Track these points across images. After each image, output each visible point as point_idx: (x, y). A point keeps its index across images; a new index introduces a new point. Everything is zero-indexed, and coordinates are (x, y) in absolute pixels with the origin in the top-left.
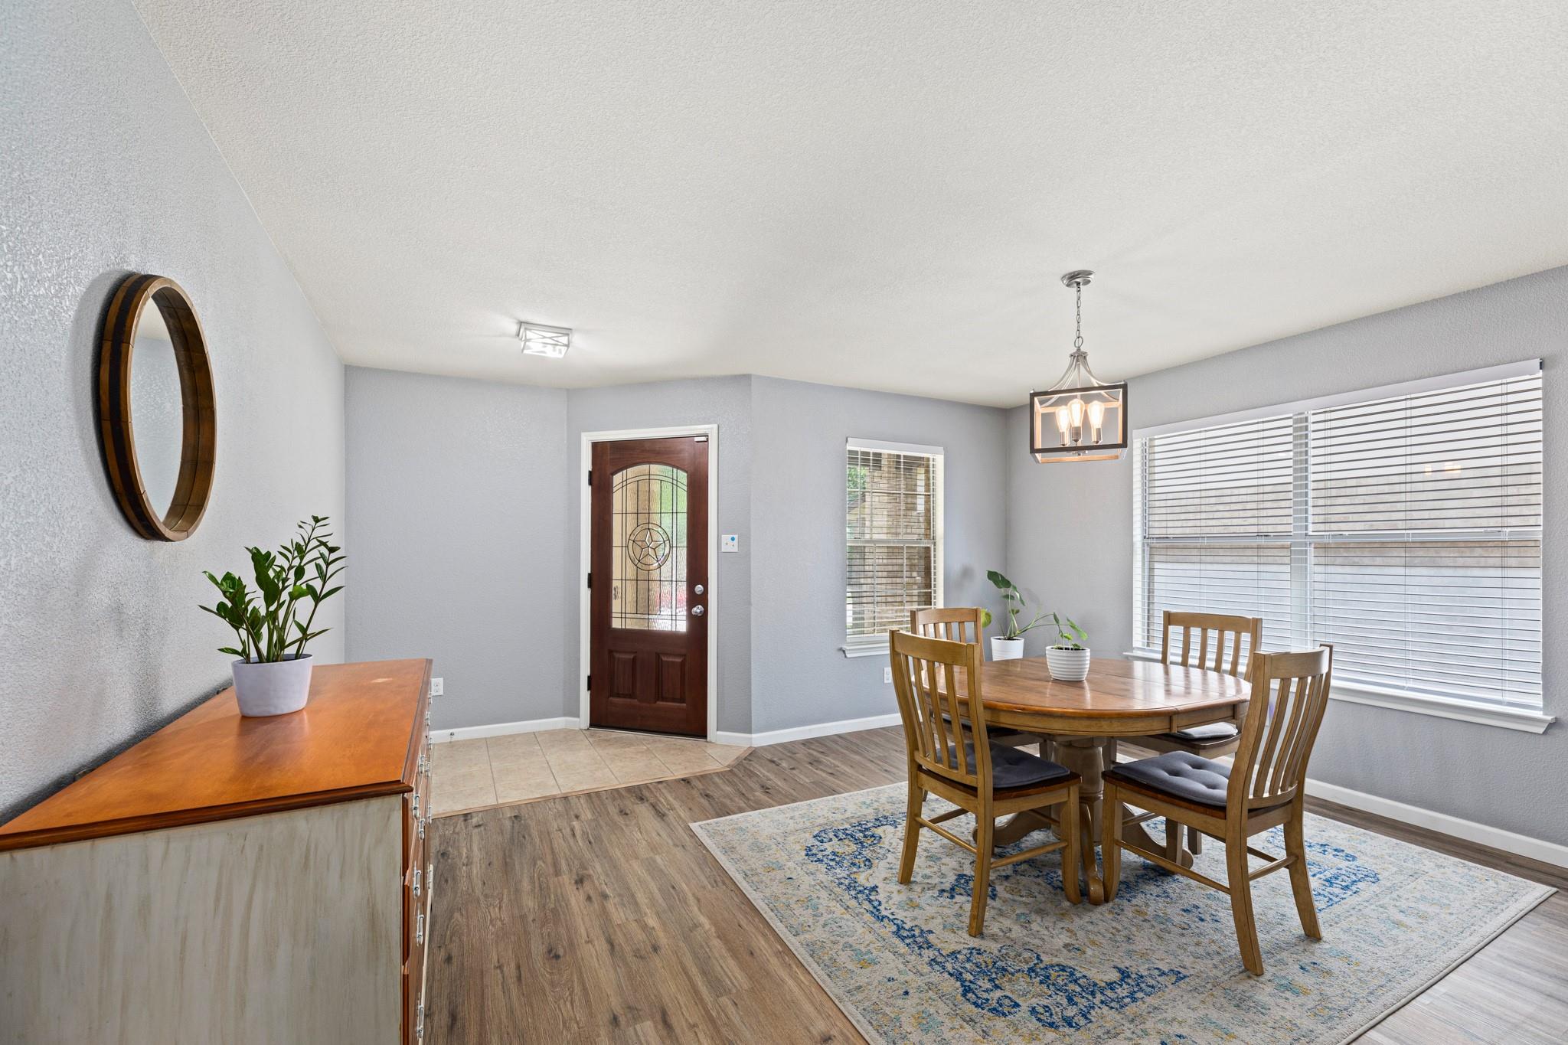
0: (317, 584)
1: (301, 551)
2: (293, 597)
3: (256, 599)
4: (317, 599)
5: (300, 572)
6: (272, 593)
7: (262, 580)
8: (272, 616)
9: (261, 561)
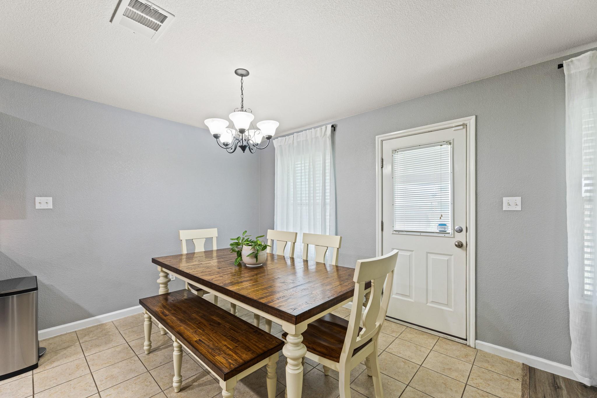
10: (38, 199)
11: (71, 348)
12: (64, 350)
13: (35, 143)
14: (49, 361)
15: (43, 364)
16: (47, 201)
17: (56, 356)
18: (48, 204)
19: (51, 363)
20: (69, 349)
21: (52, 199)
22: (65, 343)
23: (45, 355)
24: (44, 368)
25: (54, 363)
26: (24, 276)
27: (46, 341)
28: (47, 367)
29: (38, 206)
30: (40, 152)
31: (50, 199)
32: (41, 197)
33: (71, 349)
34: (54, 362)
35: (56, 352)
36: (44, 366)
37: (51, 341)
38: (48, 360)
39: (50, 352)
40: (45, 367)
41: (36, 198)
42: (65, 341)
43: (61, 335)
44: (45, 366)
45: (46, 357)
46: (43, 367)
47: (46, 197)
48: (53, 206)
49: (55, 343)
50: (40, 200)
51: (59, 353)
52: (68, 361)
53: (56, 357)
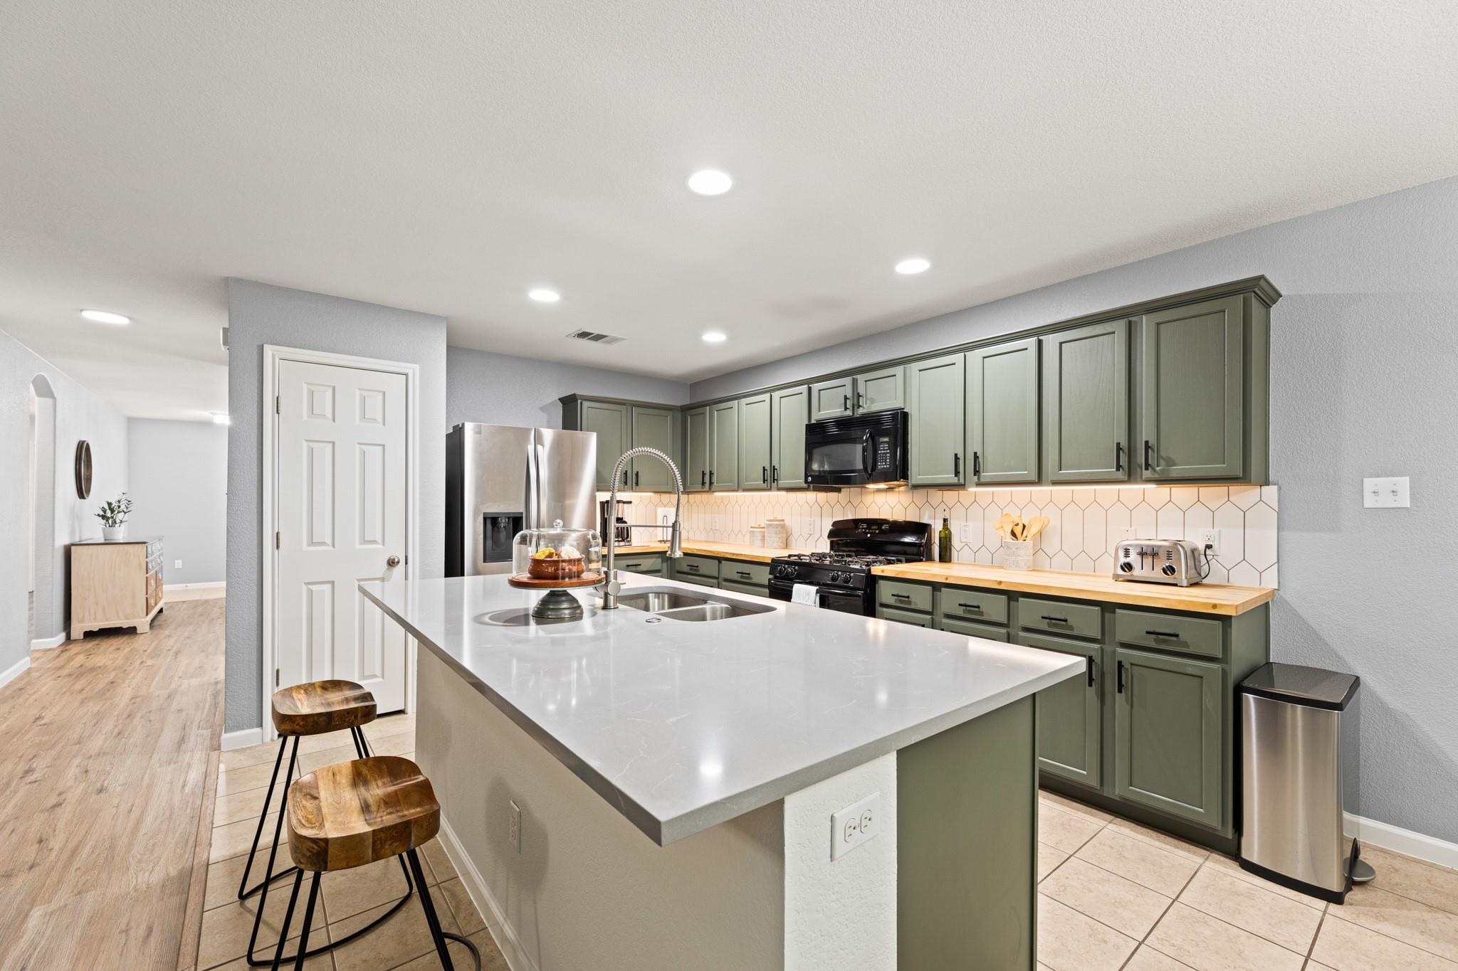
0: (125, 510)
1: (119, 502)
2: (118, 512)
3: (109, 514)
4: (125, 513)
5: (119, 507)
6: (112, 511)
7: (110, 509)
8: (112, 517)
9: (110, 504)
10: (1369, 483)
11: (1449, 918)
12: (1425, 907)
13: (1364, 342)
14: (1376, 910)
15: (1358, 905)
16: (1394, 488)
17: (1399, 909)
18: (1396, 495)
19: (1377, 918)
20: (1440, 915)
21: (1408, 482)
22: (1436, 891)
23: (1372, 888)
24: (1354, 916)
25: (1386, 922)
26: (1334, 670)
27: (1387, 855)
28: (1363, 921)
29: (1369, 502)
30: (1376, 361)
31: (1404, 483)
32: (1378, 477)
33: (1447, 921)
34: (1386, 920)
35: (1402, 899)
36: (1357, 913)
37: (1398, 864)
38: (1374, 905)
39: (1386, 889)
40: (1358, 916)
41: (1366, 480)
42: (1439, 889)
43: (1433, 866)
44: (1359, 913)
45: (1372, 894)
46: (1352, 913)
47: (1393, 475)
48: (1411, 501)
49: (1406, 876)
50: (1376, 485)
51: (1410, 910)
52: (1423, 946)
53: (1396, 912)
